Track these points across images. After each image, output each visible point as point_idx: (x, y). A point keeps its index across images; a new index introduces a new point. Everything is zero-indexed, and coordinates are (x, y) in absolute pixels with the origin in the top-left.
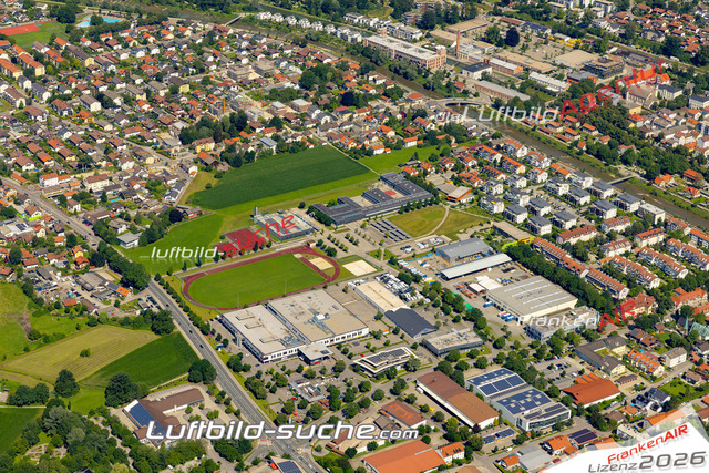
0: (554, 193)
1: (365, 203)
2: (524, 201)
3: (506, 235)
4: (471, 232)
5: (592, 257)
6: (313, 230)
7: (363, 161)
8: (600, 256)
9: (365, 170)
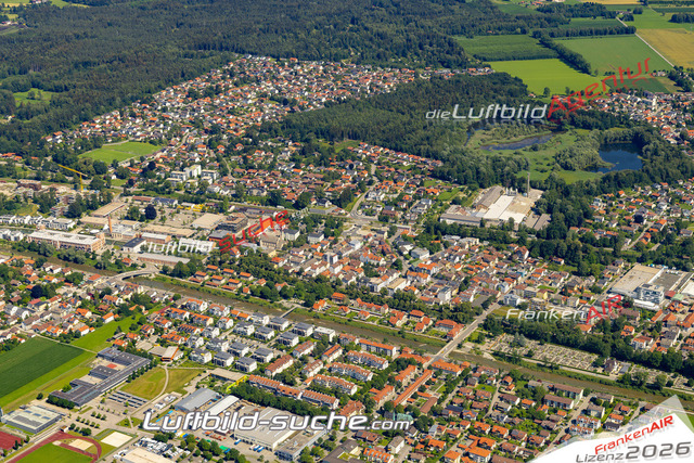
0: (243, 335)
1: (95, 380)
2: (225, 347)
3: (225, 379)
4: (194, 383)
5: (298, 380)
6: (61, 416)
7: (74, 343)
8: (303, 378)
9: (80, 352)
